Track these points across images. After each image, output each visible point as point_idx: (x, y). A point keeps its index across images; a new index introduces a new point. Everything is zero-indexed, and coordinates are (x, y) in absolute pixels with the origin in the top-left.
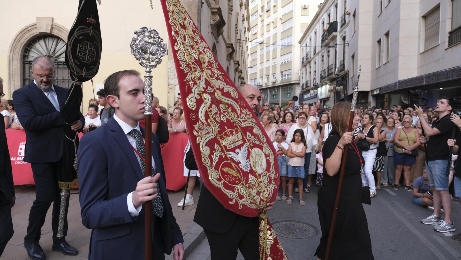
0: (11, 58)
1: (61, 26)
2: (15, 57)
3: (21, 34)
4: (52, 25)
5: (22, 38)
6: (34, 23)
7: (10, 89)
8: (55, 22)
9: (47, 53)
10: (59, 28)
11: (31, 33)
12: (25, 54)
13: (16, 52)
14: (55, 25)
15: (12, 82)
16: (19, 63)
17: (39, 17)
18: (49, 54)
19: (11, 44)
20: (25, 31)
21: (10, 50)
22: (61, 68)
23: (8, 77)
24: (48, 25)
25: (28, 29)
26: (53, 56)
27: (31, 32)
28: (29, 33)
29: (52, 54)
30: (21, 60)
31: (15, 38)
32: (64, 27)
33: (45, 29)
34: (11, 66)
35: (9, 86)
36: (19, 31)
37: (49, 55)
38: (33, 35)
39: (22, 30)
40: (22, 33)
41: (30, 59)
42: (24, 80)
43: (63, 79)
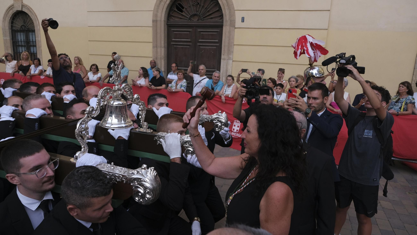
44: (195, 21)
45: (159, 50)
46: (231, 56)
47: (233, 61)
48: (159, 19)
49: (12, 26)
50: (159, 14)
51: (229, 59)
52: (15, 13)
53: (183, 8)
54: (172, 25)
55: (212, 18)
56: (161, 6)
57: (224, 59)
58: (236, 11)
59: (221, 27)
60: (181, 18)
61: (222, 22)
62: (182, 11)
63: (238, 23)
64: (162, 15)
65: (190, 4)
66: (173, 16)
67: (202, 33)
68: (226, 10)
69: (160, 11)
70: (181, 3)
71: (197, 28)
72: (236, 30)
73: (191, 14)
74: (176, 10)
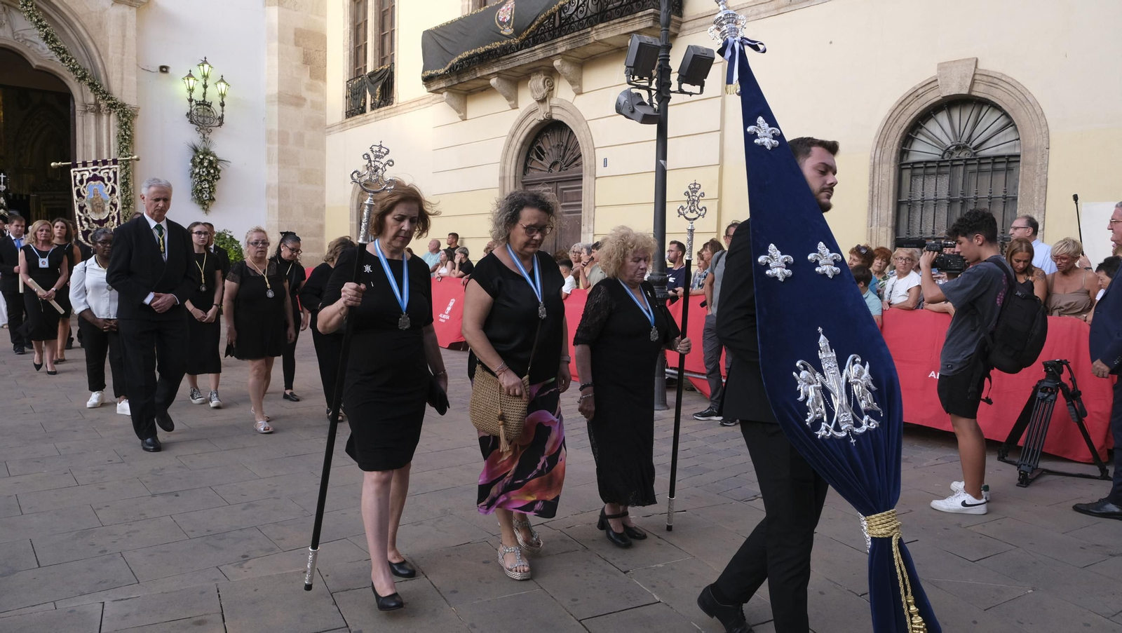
0: (877, 160)
1: (996, 72)
2: (885, 158)
3: (901, 107)
4: (975, 74)
5: (903, 116)
6: (932, 78)
7: (871, 226)
8: (980, 66)
9: (953, 141)
10: (990, 79)
11: (922, 100)
12: (904, 148)
13: (887, 146)
14: (980, 74)
15: (875, 210)
16: (892, 169)
17: (945, 63)
18: (958, 143)
19: (878, 130)
20: (911, 98)
21: (876, 144)
22: (987, 171)
23: (869, 201)
24: (966, 76)
25: (916, 94)
26: (968, 145)
27: (921, 98)
28: (918, 101)
29: (966, 142)
30: (896, 162)
31: (888, 116)
32: (1003, 75)
33: (956, 87)
34: (876, 177)
35: (870, 219)
36: (898, 101)
37: (960, 144)
38: (927, 105)
39: (904, 98)
40: (903, 103)
41: (914, 158)
42: (898, 205)
43: (991, 198)
44: (555, 173)
46: (591, 227)
47: (594, 235)
48: (507, 174)
50: (508, 167)
51: (589, 231)
53: (543, 153)
54: (528, 182)
55: (576, 166)
56: (510, 153)
57: (584, 233)
58: (596, 150)
59: (580, 179)
60: (541, 170)
61: (581, 171)
62: (542, 160)
63: (600, 171)
64: (511, 168)
66: (531, 168)
67: (565, 191)
68: (585, 149)
69: (509, 162)
70: (542, 146)
71: (558, 184)
72: (596, 181)
73: (551, 162)
74: (535, 157)
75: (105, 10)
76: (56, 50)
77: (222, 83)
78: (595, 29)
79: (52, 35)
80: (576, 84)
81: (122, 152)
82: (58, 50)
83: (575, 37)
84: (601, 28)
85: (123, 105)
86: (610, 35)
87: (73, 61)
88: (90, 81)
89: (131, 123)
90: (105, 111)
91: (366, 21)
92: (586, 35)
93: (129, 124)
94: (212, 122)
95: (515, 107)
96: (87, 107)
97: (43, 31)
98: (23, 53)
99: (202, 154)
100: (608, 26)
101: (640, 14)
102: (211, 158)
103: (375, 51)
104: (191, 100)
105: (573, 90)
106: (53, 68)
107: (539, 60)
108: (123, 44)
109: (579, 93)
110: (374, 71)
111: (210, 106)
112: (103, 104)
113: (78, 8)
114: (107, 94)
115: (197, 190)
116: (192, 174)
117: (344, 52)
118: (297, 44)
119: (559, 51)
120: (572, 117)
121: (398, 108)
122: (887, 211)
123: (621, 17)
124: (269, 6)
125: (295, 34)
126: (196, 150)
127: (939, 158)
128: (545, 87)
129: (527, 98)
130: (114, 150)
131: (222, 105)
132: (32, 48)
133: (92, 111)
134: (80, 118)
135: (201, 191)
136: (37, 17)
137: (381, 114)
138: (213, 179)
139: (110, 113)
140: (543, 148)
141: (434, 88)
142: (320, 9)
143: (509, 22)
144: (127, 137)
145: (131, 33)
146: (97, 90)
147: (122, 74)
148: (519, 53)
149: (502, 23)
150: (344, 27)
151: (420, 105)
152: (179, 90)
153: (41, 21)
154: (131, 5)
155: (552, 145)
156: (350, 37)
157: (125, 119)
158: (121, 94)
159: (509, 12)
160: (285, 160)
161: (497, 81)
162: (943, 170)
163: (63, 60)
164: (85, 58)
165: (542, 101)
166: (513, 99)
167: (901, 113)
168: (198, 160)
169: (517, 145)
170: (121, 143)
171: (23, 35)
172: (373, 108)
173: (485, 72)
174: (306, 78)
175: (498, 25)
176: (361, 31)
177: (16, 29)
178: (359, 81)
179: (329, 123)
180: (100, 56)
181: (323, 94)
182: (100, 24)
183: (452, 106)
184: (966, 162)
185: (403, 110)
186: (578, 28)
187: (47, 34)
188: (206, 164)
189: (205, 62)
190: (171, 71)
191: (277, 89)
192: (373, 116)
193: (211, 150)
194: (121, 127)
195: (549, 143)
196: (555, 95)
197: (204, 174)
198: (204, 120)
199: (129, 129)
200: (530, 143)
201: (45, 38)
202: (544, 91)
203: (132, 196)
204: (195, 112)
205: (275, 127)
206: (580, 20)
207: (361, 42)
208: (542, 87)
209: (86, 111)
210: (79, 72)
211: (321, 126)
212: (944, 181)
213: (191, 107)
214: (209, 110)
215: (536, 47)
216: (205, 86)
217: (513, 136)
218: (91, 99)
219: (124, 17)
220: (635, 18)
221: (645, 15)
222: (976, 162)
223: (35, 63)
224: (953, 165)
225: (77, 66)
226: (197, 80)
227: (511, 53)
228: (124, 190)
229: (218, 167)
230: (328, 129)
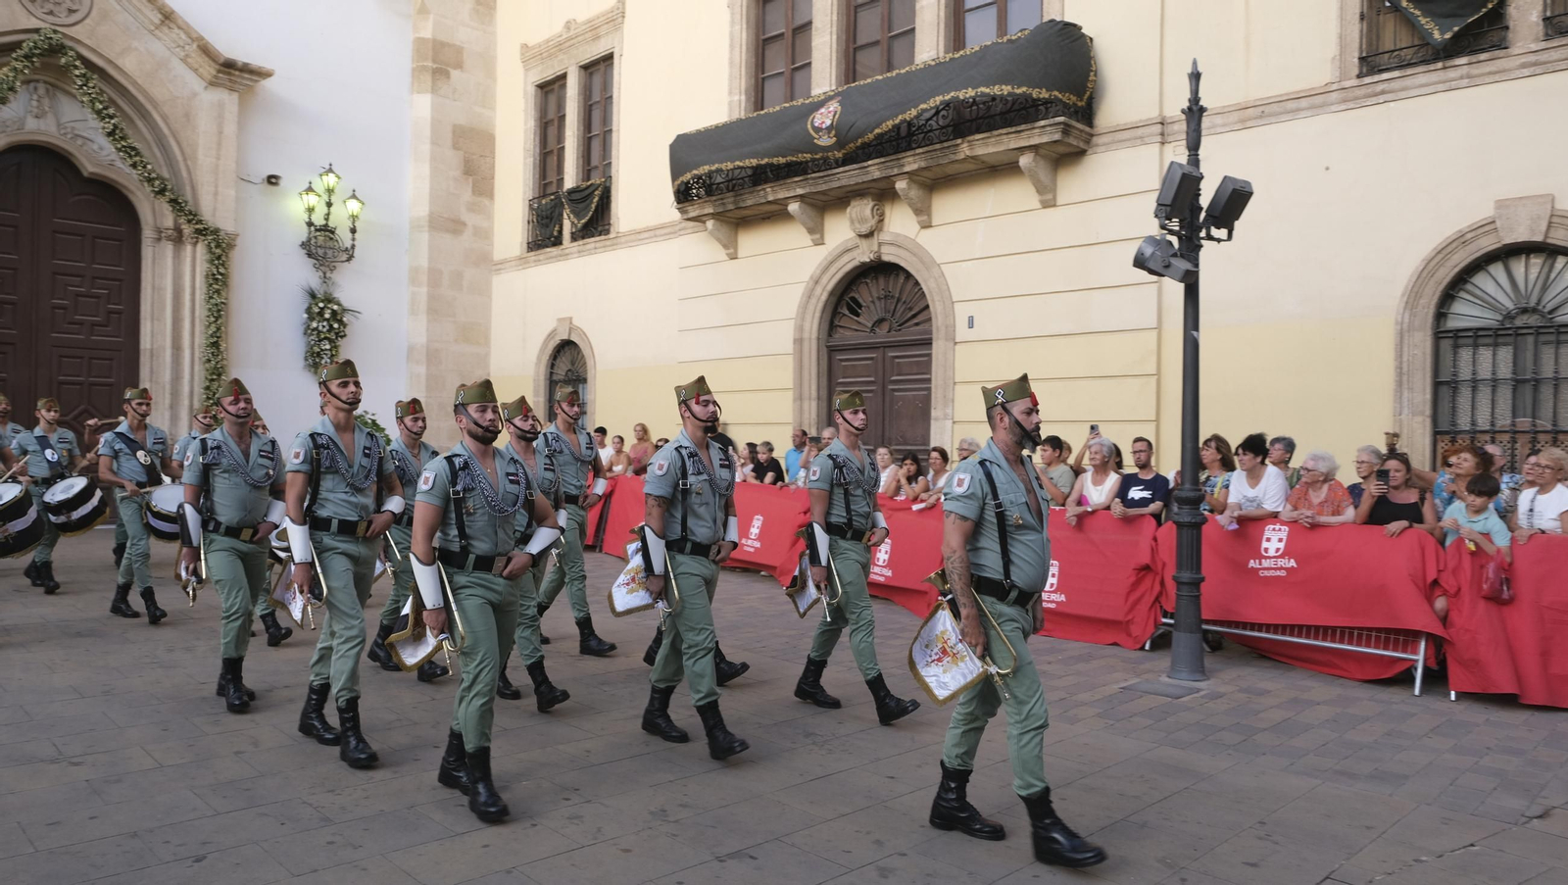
0: (1405, 326)
2: (1417, 323)
3: (1440, 256)
4: (1552, 216)
5: (1442, 268)
6: (1486, 219)
7: (1400, 415)
8: (1558, 205)
9: (1516, 301)
11: (1472, 247)
12: (1442, 310)
13: (1420, 308)
14: (1560, 216)
15: (1406, 394)
16: (1429, 338)
17: (1506, 199)
18: (1525, 305)
19: (1407, 287)
20: (1454, 245)
21: (1403, 305)
23: (1396, 381)
24: (1539, 218)
25: (1463, 240)
26: (1540, 307)
27: (1470, 246)
28: (1466, 248)
29: (1536, 303)
30: (1432, 329)
31: (1421, 268)
33: (1521, 232)
34: (1405, 349)
35: (1398, 406)
36: (1435, 249)
37: (1527, 305)
38: (1478, 254)
39: (1444, 245)
40: (1444, 251)
41: (1452, 323)
42: (1437, 385)
43: (1556, 379)
44: (882, 335)
45: (806, 405)
46: (949, 411)
47: (954, 422)
48: (806, 335)
49: (551, 373)
50: (807, 324)
51: (946, 418)
52: (558, 345)
53: (860, 306)
54: (838, 346)
55: (917, 324)
56: (811, 307)
57: (936, 419)
58: (956, 305)
59: (928, 343)
60: (857, 330)
61: (930, 332)
62: (858, 315)
63: (962, 332)
64: (812, 327)
65: (872, 296)
66: (841, 327)
67: (897, 360)
68: (937, 303)
69: (808, 317)
70: (857, 296)
71: (887, 349)
72: (957, 347)
73: (875, 319)
74: (847, 312)
75: (195, 95)
76: (126, 152)
77: (354, 201)
78: (969, 142)
79: (122, 129)
80: (923, 212)
81: (211, 298)
82: (129, 150)
83: (935, 150)
84: (978, 140)
85: (216, 231)
86: (991, 150)
87: (149, 167)
88: (172, 197)
89: (227, 256)
90: (190, 240)
91: (562, 118)
92: (952, 149)
93: (224, 258)
94: (336, 254)
95: (820, 242)
96: (161, 232)
97: (109, 122)
98: (70, 154)
99: (322, 301)
100: (989, 137)
101: (1042, 123)
102: (335, 307)
103: (578, 158)
104: (310, 224)
105: (919, 222)
106: (113, 176)
107: (874, 180)
108: (219, 144)
109: (926, 225)
110: (578, 187)
111: (333, 233)
112: (187, 229)
113: (157, 93)
114: (195, 215)
115: (314, 353)
116: (308, 331)
117: (525, 158)
118: (456, 147)
119: (907, 169)
120: (914, 259)
121: (619, 240)
122: (1423, 394)
123: (1011, 126)
124: (419, 93)
125: (454, 132)
126: (313, 295)
127: (1494, 324)
128: (873, 217)
129: (840, 230)
130: (201, 295)
131: (353, 231)
132: (85, 148)
133: (169, 238)
134: (150, 249)
135: (318, 354)
136: (101, 102)
137: (588, 247)
138: (337, 338)
139: (197, 242)
140: (860, 300)
141: (692, 214)
142: (487, 97)
143: (829, 129)
144: (220, 277)
145: (230, 128)
146: (181, 210)
147: (216, 187)
148: (841, 169)
149: (817, 130)
150: (526, 124)
151: (656, 236)
152: (295, 208)
153: (106, 108)
154: (232, 90)
155: (875, 295)
156: (534, 139)
157: (218, 251)
158: (214, 215)
159: (831, 115)
160: (437, 309)
161: (800, 207)
162: (1500, 340)
163: (134, 166)
164: (162, 162)
165: (869, 235)
166: (816, 231)
167: (1440, 264)
168: (317, 310)
169: (822, 294)
170: (211, 285)
171: (73, 128)
172: (574, 238)
173: (781, 195)
174: (467, 195)
175: (812, 132)
176: (552, 131)
177: (64, 120)
178: (552, 200)
179: (497, 256)
180: (185, 160)
181: (489, 216)
182: (187, 115)
183: (718, 240)
184: (1538, 331)
185: (627, 242)
186: (938, 137)
187: (115, 126)
188: (327, 316)
189: (330, 171)
190: (282, 183)
191: (427, 209)
192: (575, 249)
193: (338, 294)
194: (211, 262)
195: (870, 293)
196: (885, 228)
197: (325, 330)
198: (325, 253)
199: (223, 265)
200: (838, 293)
201: (110, 134)
202: (873, 222)
203: (225, 362)
204: (312, 242)
205: (424, 263)
206: (943, 128)
207: (552, 144)
208: (870, 216)
209: (159, 239)
210: (157, 183)
211: (486, 262)
212: (1505, 354)
213: (310, 233)
214: (331, 239)
215: (870, 162)
216: (329, 205)
217: (817, 282)
218: (169, 221)
219: (221, 105)
220: (1034, 128)
221: (1050, 125)
222: (1551, 330)
223: (89, 168)
224: (1518, 333)
225: (153, 175)
226: (319, 196)
227: (827, 170)
228: (212, 353)
229: (344, 319)
230: (499, 266)
